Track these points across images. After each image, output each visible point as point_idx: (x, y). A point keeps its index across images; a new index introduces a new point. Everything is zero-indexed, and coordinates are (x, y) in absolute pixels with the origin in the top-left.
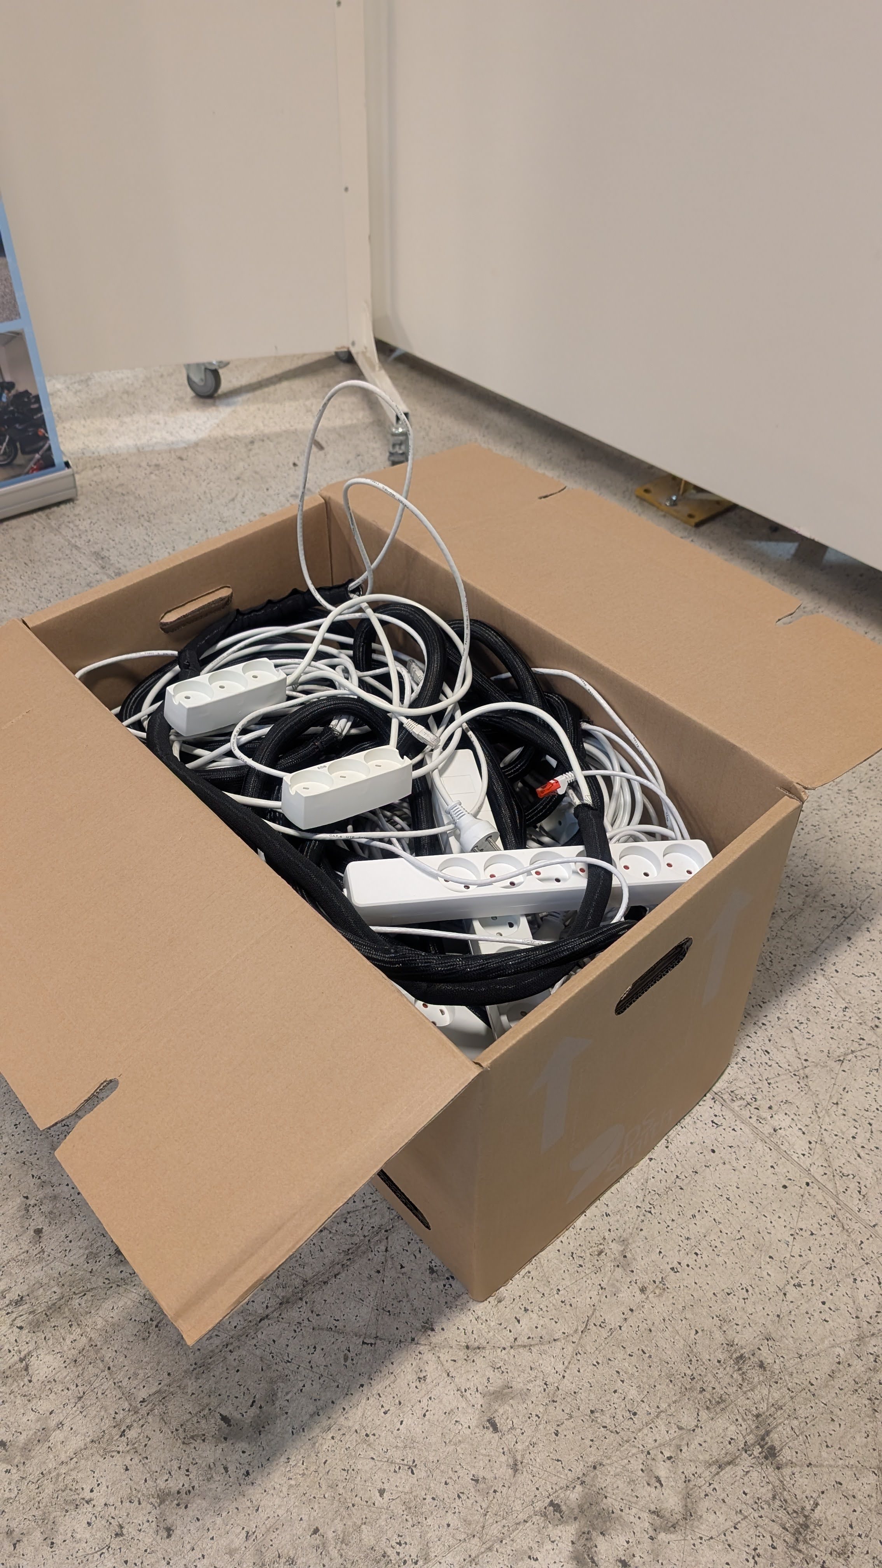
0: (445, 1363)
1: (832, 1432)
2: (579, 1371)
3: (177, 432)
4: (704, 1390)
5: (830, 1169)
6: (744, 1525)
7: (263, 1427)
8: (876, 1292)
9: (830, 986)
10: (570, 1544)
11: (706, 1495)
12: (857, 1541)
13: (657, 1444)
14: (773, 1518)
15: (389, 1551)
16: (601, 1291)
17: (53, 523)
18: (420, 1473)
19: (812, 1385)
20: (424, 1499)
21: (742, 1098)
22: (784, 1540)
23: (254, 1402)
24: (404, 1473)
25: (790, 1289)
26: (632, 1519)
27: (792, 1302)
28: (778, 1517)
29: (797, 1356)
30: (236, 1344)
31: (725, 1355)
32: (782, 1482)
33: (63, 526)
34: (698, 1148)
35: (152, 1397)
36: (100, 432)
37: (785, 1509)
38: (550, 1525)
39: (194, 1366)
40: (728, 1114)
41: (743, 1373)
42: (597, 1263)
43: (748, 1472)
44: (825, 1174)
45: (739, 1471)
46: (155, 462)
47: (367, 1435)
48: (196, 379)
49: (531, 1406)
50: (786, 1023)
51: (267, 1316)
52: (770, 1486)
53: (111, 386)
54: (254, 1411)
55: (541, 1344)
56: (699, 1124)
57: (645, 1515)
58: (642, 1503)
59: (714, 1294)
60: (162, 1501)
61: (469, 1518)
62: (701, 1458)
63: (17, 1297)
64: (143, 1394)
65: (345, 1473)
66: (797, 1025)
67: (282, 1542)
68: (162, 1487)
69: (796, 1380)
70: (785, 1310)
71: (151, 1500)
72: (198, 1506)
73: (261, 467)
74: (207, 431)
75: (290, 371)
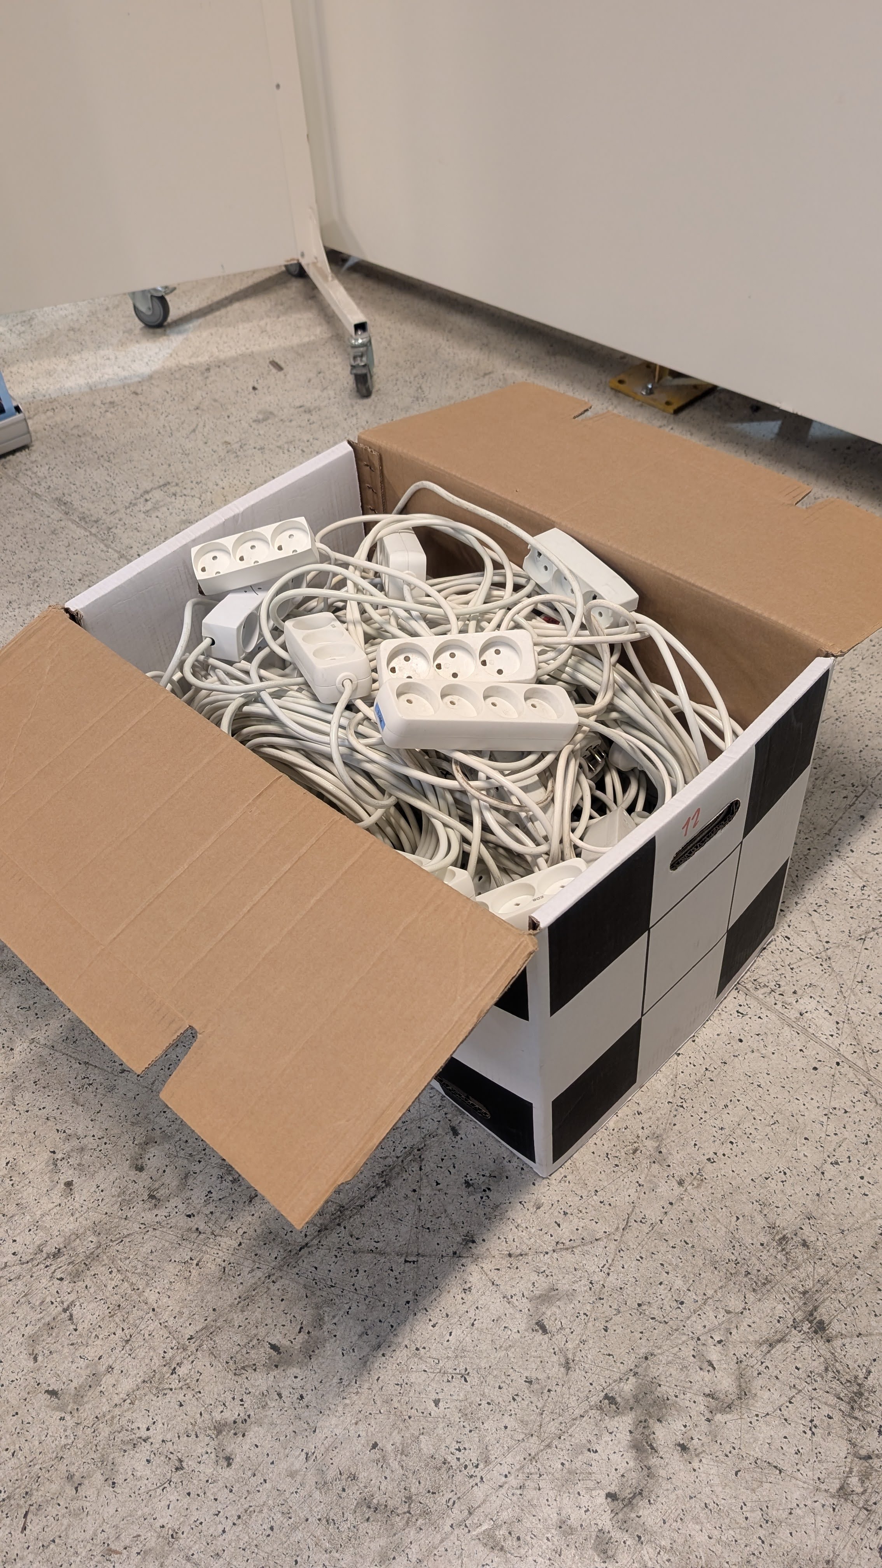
0: (489, 1272)
2: (623, 1267)
3: (129, 366)
4: (749, 1273)
5: (860, 1047)
6: (798, 1399)
7: (313, 1351)
9: (846, 866)
10: (628, 1434)
11: (759, 1374)
13: (706, 1330)
14: (827, 1389)
15: (450, 1458)
16: (639, 1188)
17: (10, 472)
18: (473, 1379)
19: (856, 1258)
20: (480, 1405)
21: (765, 986)
22: (840, 1410)
23: (301, 1328)
24: (457, 1382)
25: (828, 1167)
26: (687, 1404)
27: (830, 1180)
28: (832, 1388)
29: (839, 1231)
30: (279, 1273)
31: (767, 1238)
32: (833, 1354)
33: (21, 474)
34: (725, 1039)
35: (200, 1334)
36: (49, 374)
37: (838, 1380)
38: (606, 1418)
40: (753, 1003)
41: (787, 1253)
42: (633, 1162)
43: (799, 1347)
44: (855, 1052)
45: (790, 1347)
46: (109, 399)
47: (417, 1349)
48: (143, 308)
49: (578, 1305)
50: (805, 909)
51: (307, 1244)
52: (822, 1359)
53: (56, 325)
54: (303, 1336)
55: (584, 1245)
57: (700, 1399)
58: (696, 1387)
59: (752, 1180)
60: (219, 1432)
61: (526, 1418)
62: (751, 1338)
63: (54, 1250)
64: (190, 1331)
65: (399, 1388)
66: (816, 908)
67: (342, 1460)
68: (218, 1419)
69: (840, 1255)
70: (824, 1188)
71: (209, 1432)
72: (255, 1433)
73: (220, 394)
74: (160, 362)
75: (241, 291)
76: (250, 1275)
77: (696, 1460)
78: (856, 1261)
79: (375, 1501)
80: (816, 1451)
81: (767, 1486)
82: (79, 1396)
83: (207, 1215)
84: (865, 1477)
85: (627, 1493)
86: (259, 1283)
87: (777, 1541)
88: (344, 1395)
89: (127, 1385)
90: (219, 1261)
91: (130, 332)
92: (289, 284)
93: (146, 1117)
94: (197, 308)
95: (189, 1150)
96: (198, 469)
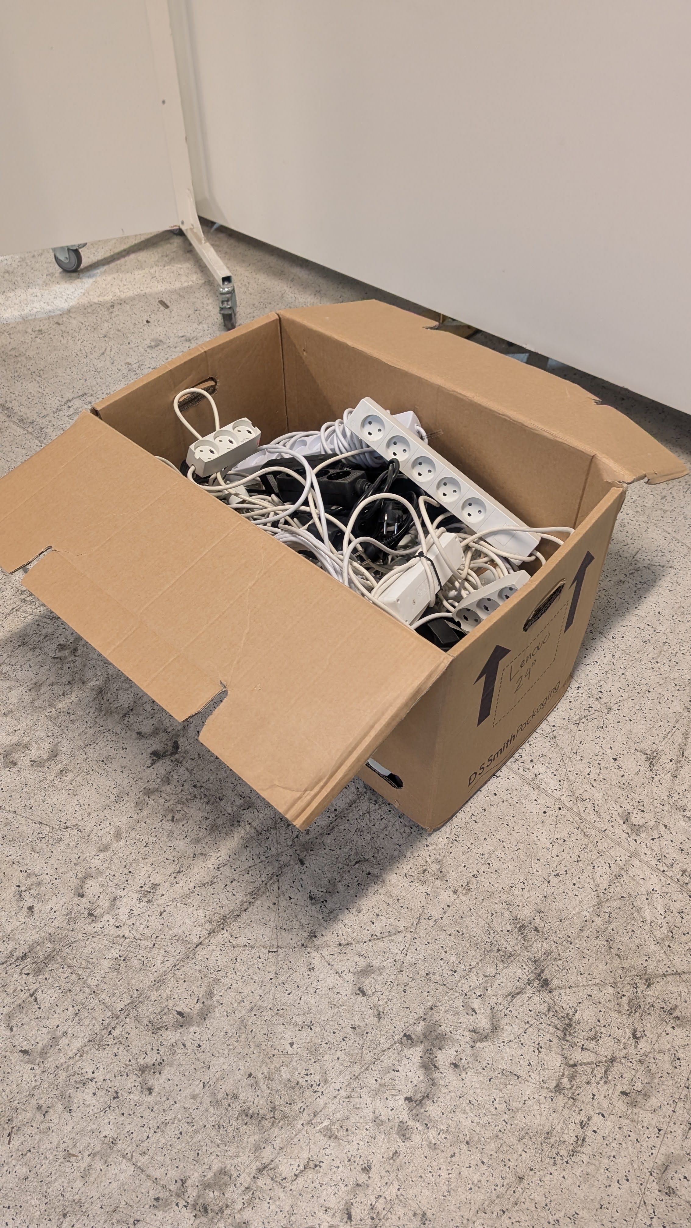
0: (326, 957)
1: (584, 965)
2: (416, 950)
4: (500, 950)
5: (574, 797)
6: (530, 1030)
7: (207, 1015)
8: (608, 873)
10: (419, 1058)
11: (505, 1015)
12: (603, 1030)
13: (471, 988)
14: (549, 1023)
15: (300, 1080)
16: (427, 897)
18: (316, 1028)
19: (570, 937)
20: (321, 1044)
22: (557, 1036)
23: (198, 999)
24: (305, 1030)
25: (552, 878)
26: (458, 1037)
27: (554, 887)
28: (552, 1022)
29: (559, 920)
30: (181, 964)
31: (512, 927)
32: (553, 1000)
34: (485, 793)
35: (128, 1007)
37: (556, 1017)
38: (405, 1049)
39: (154, 982)
41: (524, 936)
42: (423, 878)
43: (531, 997)
44: (571, 800)
45: (525, 997)
46: (38, 328)
47: (278, 1010)
48: (62, 258)
49: (386, 976)
51: (201, 943)
52: (546, 1004)
54: (200, 1005)
55: (390, 936)
57: (467, 1033)
58: (464, 1026)
59: (502, 888)
60: (143, 1072)
61: (352, 1052)
62: (500, 993)
63: (22, 954)
64: (121, 1005)
65: (266, 1036)
67: (228, 1086)
68: (142, 1063)
69: (560, 936)
70: (549, 893)
71: (136, 1072)
72: (167, 1071)
73: (122, 325)
74: (76, 299)
75: (135, 245)
76: (161, 966)
77: (464, 1073)
78: (569, 939)
79: (251, 1111)
80: (541, 1063)
81: (509, 1087)
82: (44, 1053)
83: (130, 926)
84: (572, 1078)
85: (418, 1097)
86: (168, 971)
87: (515, 1122)
88: (228, 1042)
89: (77, 1044)
90: (140, 957)
91: (52, 275)
92: (172, 241)
93: (84, 860)
94: (103, 258)
95: (116, 882)
96: (107, 384)
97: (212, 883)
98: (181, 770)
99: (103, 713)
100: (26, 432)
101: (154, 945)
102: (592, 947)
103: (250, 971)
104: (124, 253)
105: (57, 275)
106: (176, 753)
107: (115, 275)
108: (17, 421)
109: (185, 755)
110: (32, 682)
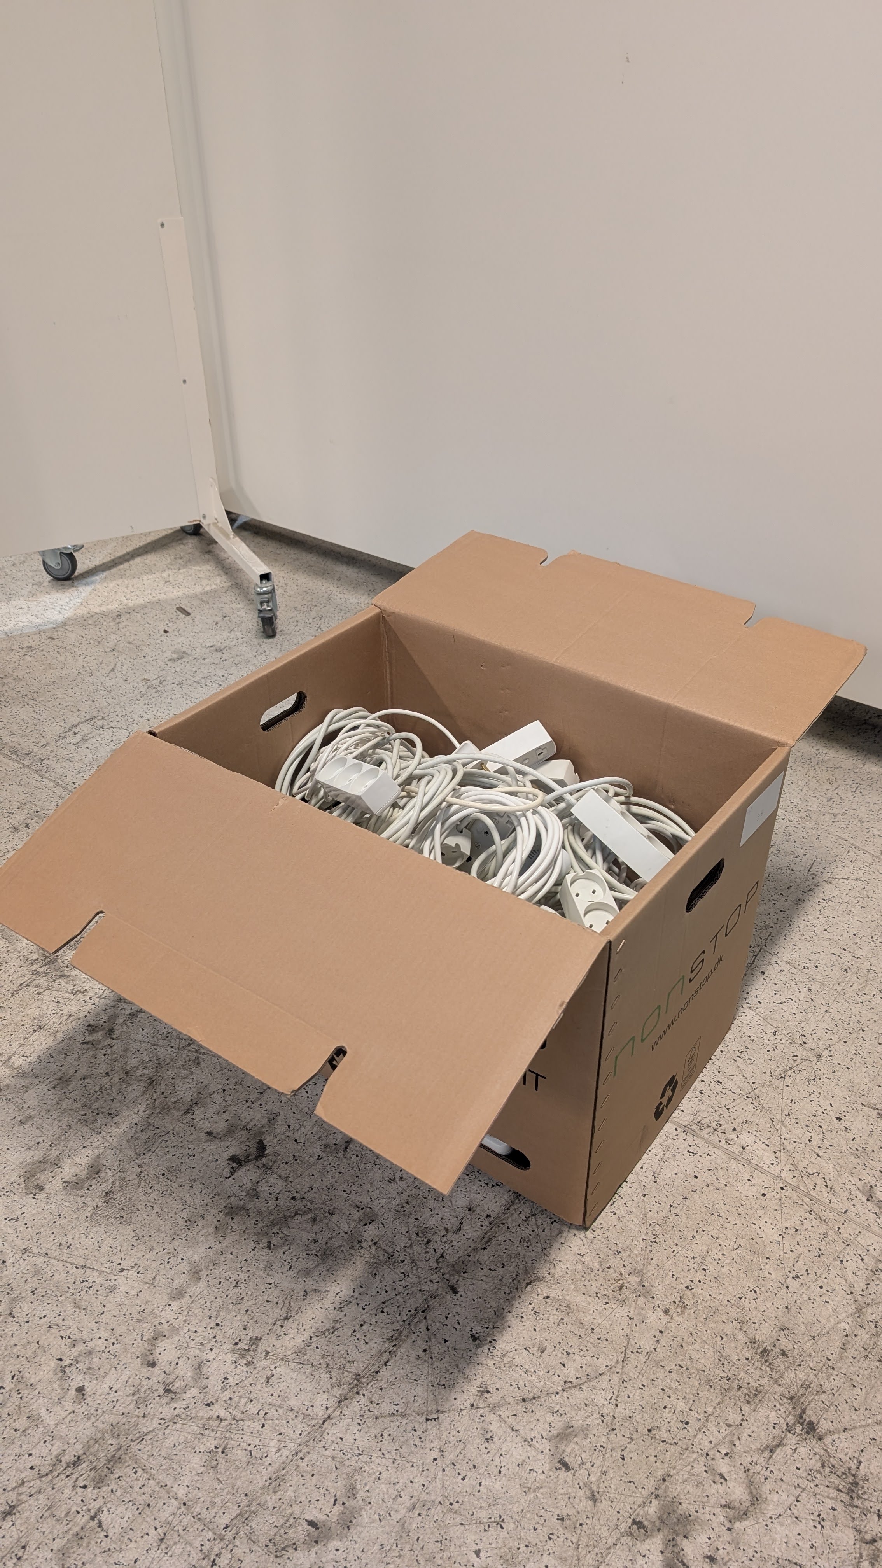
0: (507, 1419)
1: (857, 1397)
2: (629, 1397)
4: (741, 1387)
5: (798, 1172)
6: (804, 1497)
7: (351, 1522)
8: (862, 1268)
9: (756, 1015)
10: (660, 1554)
11: (766, 1479)
13: (713, 1445)
14: (827, 1484)
16: (630, 1321)
18: (509, 1525)
19: (830, 1360)
20: (519, 1549)
21: (708, 1126)
22: (841, 1501)
23: (336, 1500)
24: (494, 1530)
25: (790, 1282)
26: (708, 1517)
27: (795, 1293)
28: (830, 1482)
29: (810, 1338)
30: (305, 1450)
31: (751, 1352)
32: (826, 1450)
34: (681, 1177)
35: (235, 1522)
37: (835, 1474)
38: (637, 1542)
39: (269, 1481)
40: (701, 1143)
41: (770, 1364)
42: (620, 1297)
43: (796, 1449)
44: (795, 1176)
45: (788, 1450)
46: (26, 644)
47: (451, 1504)
48: (52, 564)
49: (594, 1439)
50: (728, 1055)
51: (329, 1416)
52: (818, 1457)
54: (338, 1508)
55: (590, 1381)
56: (678, 1156)
57: (718, 1510)
58: (713, 1500)
59: (728, 1301)
61: (564, 1555)
62: (754, 1447)
63: (73, 1458)
64: (225, 1520)
65: (439, 1544)
66: (739, 1054)
69: (816, 1359)
70: (791, 1301)
73: (133, 637)
74: (71, 610)
75: (140, 548)
76: (277, 1455)
78: (830, 1363)
80: (828, 1543)
83: (225, 1401)
84: (875, 1560)
86: (288, 1461)
88: (387, 1560)
90: (244, 1445)
91: (39, 584)
92: (185, 541)
93: (151, 1313)
94: (101, 563)
95: (199, 1340)
96: (122, 704)
97: (335, 1329)
98: (272, 1179)
99: (158, 1110)
100: (21, 766)
101: (263, 1426)
102: (862, 1371)
103: (404, 1451)
104: (127, 557)
105: (46, 584)
106: (263, 1156)
107: (119, 582)
108: (9, 753)
109: (274, 1158)
110: (56, 1076)
